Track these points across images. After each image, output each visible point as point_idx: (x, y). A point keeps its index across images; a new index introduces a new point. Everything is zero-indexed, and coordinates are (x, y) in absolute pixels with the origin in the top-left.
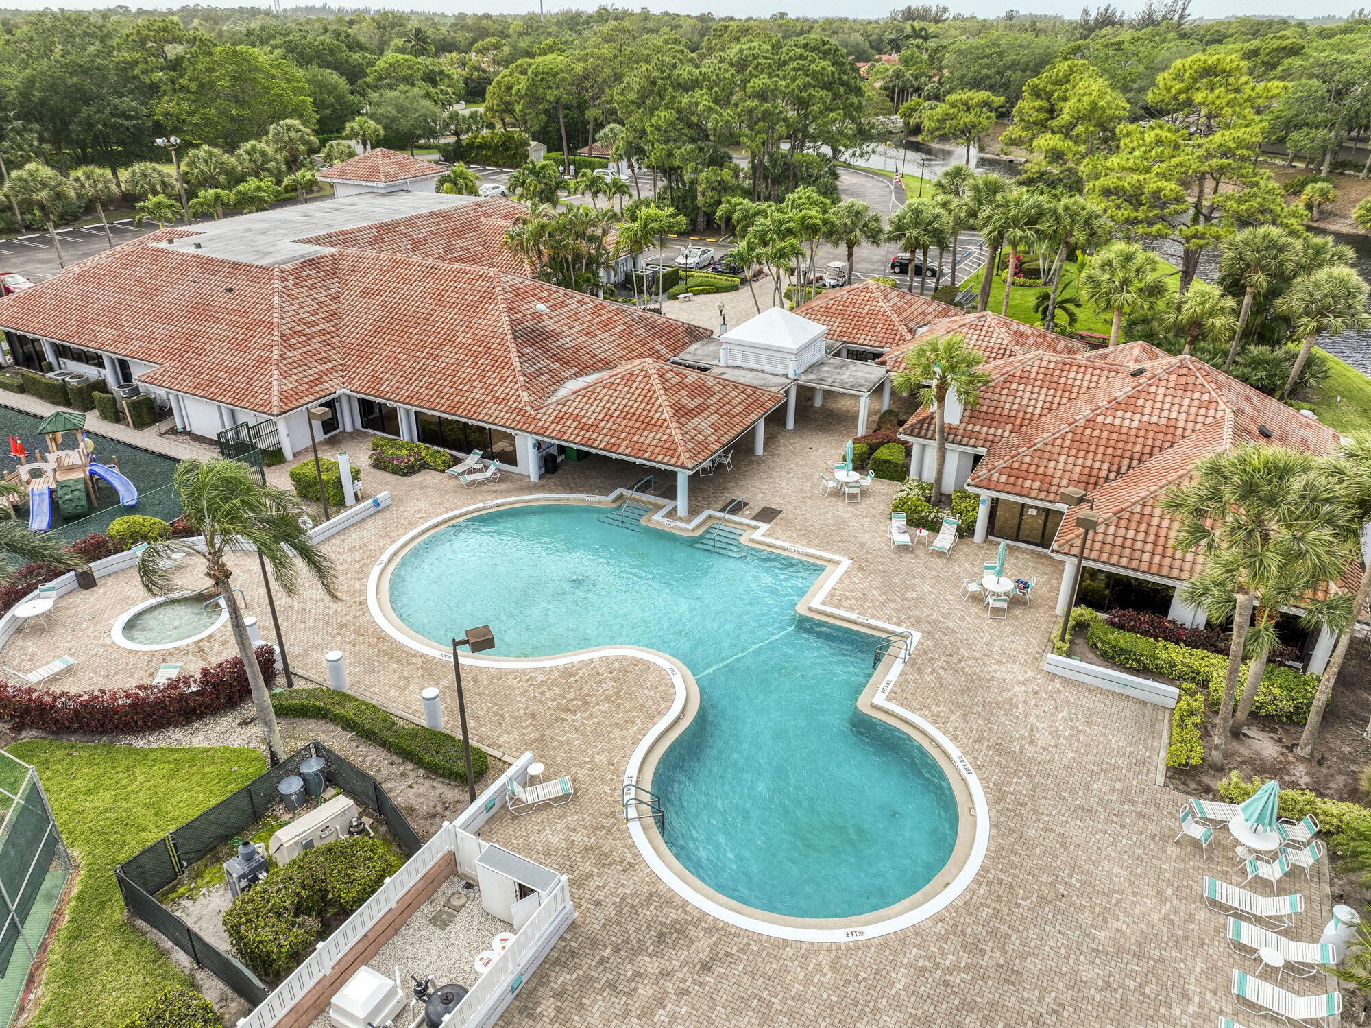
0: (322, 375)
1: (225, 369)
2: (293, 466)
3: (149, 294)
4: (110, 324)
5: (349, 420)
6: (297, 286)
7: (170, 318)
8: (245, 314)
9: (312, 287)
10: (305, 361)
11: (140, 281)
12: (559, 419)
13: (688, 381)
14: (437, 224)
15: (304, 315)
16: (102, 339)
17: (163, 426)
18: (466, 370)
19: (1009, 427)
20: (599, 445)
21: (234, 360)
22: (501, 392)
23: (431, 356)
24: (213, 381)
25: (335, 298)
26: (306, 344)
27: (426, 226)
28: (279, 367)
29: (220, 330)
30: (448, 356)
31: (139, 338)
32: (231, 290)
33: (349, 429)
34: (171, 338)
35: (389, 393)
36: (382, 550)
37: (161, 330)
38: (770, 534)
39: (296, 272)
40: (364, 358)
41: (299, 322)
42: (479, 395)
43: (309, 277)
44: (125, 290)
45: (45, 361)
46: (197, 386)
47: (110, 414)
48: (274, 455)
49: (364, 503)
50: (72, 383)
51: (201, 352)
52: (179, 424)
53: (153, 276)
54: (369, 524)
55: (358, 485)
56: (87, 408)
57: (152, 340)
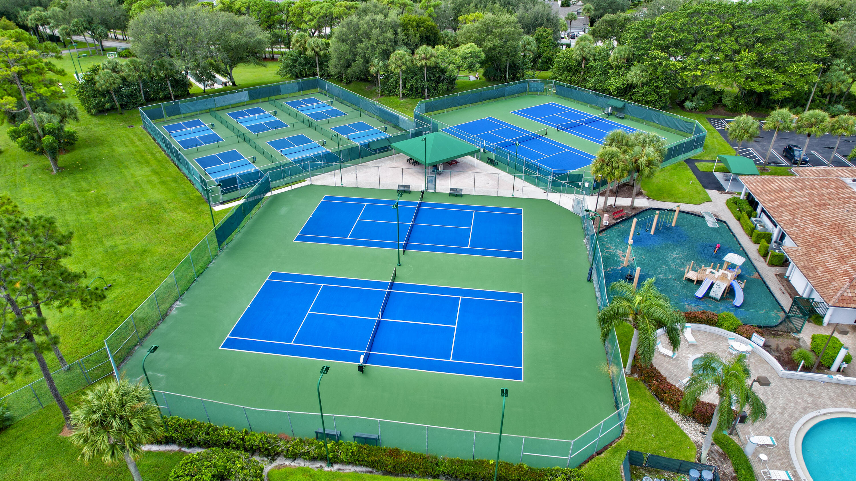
1: (824, 266)
3: (822, 206)
4: (791, 213)
7: (820, 224)
11: (821, 197)
16: (783, 217)
17: (778, 270)
21: (832, 265)
24: (814, 269)
29: (838, 243)
31: (798, 227)
34: (812, 236)
36: (826, 406)
37: (812, 228)
44: (811, 198)
45: (755, 209)
46: (805, 267)
47: (763, 252)
48: (818, 319)
49: (839, 377)
50: (759, 228)
51: (820, 251)
52: (787, 275)
53: (830, 198)
54: (832, 388)
55: (845, 365)
56: (757, 242)
57: (803, 231)
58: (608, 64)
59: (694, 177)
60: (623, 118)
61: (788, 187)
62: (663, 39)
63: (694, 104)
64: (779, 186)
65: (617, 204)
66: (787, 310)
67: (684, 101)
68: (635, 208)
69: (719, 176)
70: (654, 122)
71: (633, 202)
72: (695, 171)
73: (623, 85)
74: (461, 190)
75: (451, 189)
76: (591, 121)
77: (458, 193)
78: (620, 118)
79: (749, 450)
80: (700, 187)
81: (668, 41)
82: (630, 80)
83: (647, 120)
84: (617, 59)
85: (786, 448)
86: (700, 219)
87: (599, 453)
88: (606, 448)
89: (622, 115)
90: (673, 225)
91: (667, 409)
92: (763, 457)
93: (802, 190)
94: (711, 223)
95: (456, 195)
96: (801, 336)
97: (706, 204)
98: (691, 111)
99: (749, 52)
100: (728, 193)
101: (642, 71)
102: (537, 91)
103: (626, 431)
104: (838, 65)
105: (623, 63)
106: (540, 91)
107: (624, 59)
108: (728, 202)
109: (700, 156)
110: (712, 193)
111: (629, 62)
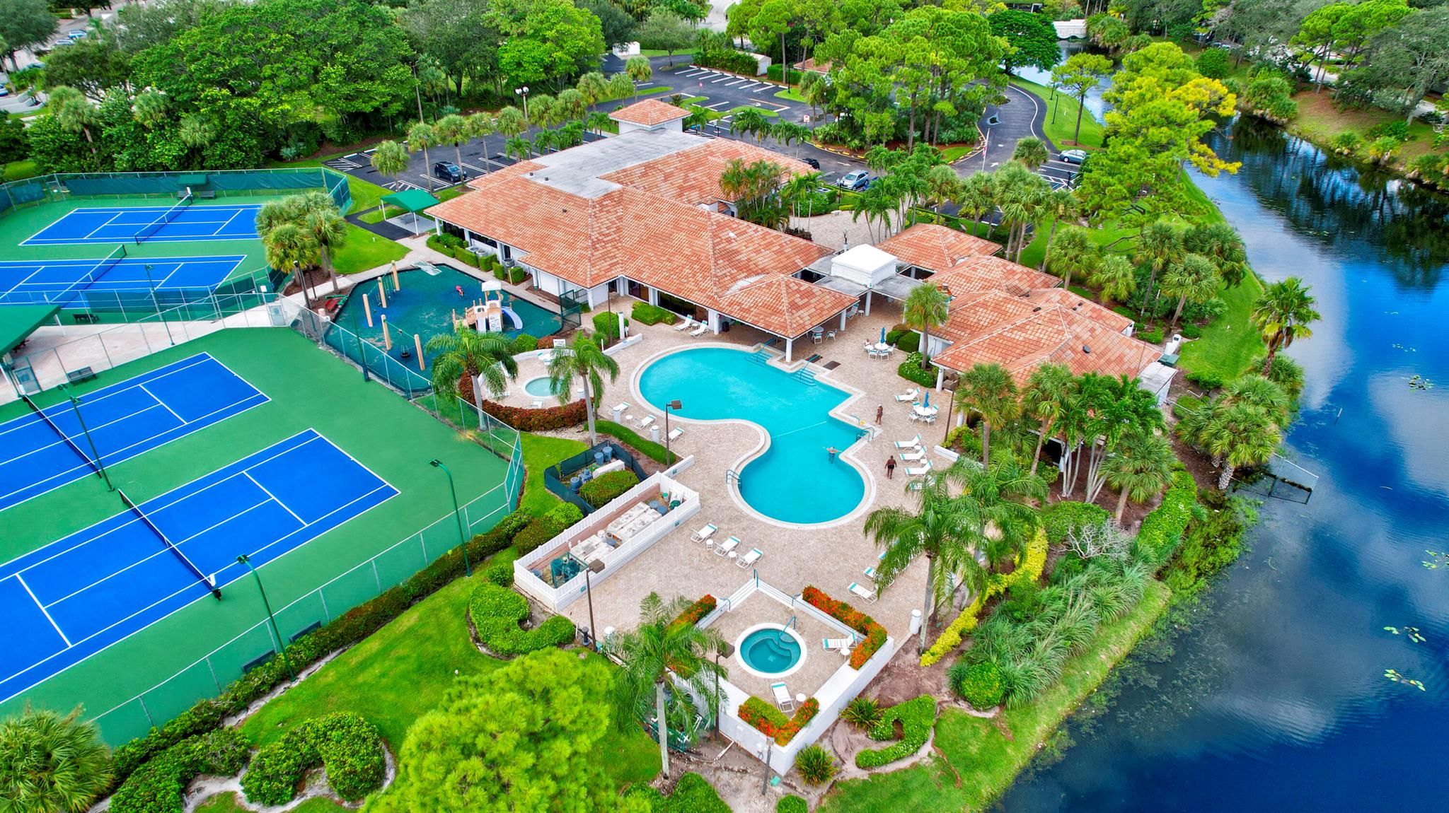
0: (612, 265)
1: (563, 259)
2: (593, 314)
3: (523, 208)
4: (502, 225)
5: (623, 289)
6: (601, 211)
7: (533, 225)
8: (573, 227)
9: (608, 212)
10: (603, 257)
11: (516, 199)
12: (731, 304)
13: (802, 289)
14: (680, 161)
15: (604, 230)
16: (497, 233)
17: (525, 284)
18: (687, 271)
19: (968, 331)
20: (749, 320)
21: (568, 254)
22: (703, 285)
23: (669, 260)
24: (556, 265)
25: (620, 219)
26: (603, 247)
27: (674, 163)
28: (590, 261)
29: (559, 234)
30: (679, 260)
31: (518, 235)
32: (565, 211)
33: (622, 294)
34: (535, 237)
35: (645, 279)
36: (637, 364)
37: (530, 231)
38: (830, 376)
39: (600, 203)
40: (633, 257)
41: (601, 234)
42: (691, 286)
43: (607, 205)
44: (509, 204)
45: (464, 239)
46: (548, 267)
47: (501, 275)
48: (585, 307)
49: (630, 339)
50: (480, 255)
51: (550, 248)
52: (535, 285)
53: (524, 198)
54: (631, 350)
55: (627, 329)
56: (487, 270)
57: (524, 237)
58: (137, 125)
59: (370, 233)
60: (216, 197)
61: (481, 202)
62: (210, 70)
63: (293, 150)
64: (472, 205)
65: (318, 294)
66: (560, 312)
67: (278, 150)
68: (341, 292)
69: (395, 221)
70: (264, 188)
71: (335, 284)
72: (364, 225)
73: (182, 150)
74: (89, 369)
75: (69, 375)
76: (174, 216)
77: (84, 375)
78: (210, 198)
79: (617, 420)
80: (387, 241)
81: (218, 71)
82: (190, 141)
83: (252, 188)
84: (151, 115)
85: (637, 404)
86: (417, 272)
87: (521, 494)
88: (522, 488)
89: (212, 194)
90: (398, 289)
91: (539, 433)
92: (629, 417)
93: (495, 200)
94: (432, 272)
95: (84, 380)
96: (583, 326)
97: (408, 256)
98: (293, 160)
99: (332, 66)
100: (421, 235)
101: (201, 123)
102: (33, 199)
103: (526, 466)
104: (425, 61)
105: (163, 118)
106: (40, 198)
107: (160, 112)
108: (429, 244)
109: (355, 209)
110: (405, 242)
111: (172, 115)
